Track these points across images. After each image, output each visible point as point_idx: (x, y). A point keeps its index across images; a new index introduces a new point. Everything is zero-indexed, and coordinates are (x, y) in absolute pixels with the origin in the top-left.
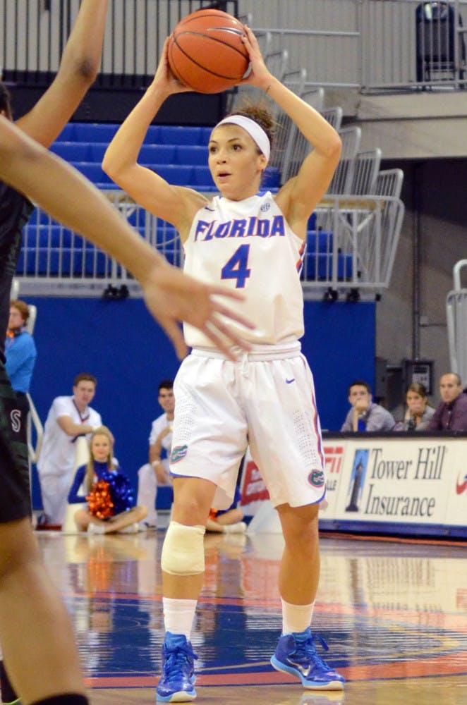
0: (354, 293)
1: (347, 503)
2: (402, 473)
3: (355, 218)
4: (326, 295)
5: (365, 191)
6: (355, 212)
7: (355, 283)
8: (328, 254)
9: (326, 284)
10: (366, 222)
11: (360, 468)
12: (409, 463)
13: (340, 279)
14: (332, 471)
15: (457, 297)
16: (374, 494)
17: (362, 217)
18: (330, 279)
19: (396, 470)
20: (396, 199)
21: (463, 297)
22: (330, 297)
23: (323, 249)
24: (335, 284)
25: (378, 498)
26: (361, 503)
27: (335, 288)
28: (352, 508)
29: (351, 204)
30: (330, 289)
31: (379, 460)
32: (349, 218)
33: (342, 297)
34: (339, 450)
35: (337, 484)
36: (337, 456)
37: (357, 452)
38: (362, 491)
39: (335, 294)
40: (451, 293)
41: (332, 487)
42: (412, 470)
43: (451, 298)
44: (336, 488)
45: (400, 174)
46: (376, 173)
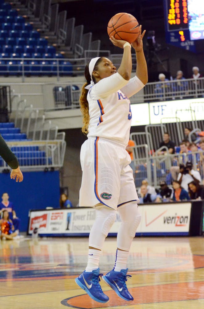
0: (53, 168)
3: (52, 147)
5: (53, 139)
6: (52, 145)
7: (53, 166)
8: (45, 158)
9: (45, 166)
10: (55, 148)
12: (85, 215)
13: (49, 164)
16: (75, 224)
17: (54, 147)
18: (46, 164)
19: (81, 218)
20: (63, 141)
22: (46, 170)
24: (48, 166)
25: (76, 226)
26: (70, 227)
28: (68, 229)
29: (51, 143)
30: (46, 168)
31: (75, 215)
32: (50, 147)
34: (62, 213)
35: (62, 223)
36: (61, 215)
42: (86, 218)
45: (64, 134)
46: (57, 134)
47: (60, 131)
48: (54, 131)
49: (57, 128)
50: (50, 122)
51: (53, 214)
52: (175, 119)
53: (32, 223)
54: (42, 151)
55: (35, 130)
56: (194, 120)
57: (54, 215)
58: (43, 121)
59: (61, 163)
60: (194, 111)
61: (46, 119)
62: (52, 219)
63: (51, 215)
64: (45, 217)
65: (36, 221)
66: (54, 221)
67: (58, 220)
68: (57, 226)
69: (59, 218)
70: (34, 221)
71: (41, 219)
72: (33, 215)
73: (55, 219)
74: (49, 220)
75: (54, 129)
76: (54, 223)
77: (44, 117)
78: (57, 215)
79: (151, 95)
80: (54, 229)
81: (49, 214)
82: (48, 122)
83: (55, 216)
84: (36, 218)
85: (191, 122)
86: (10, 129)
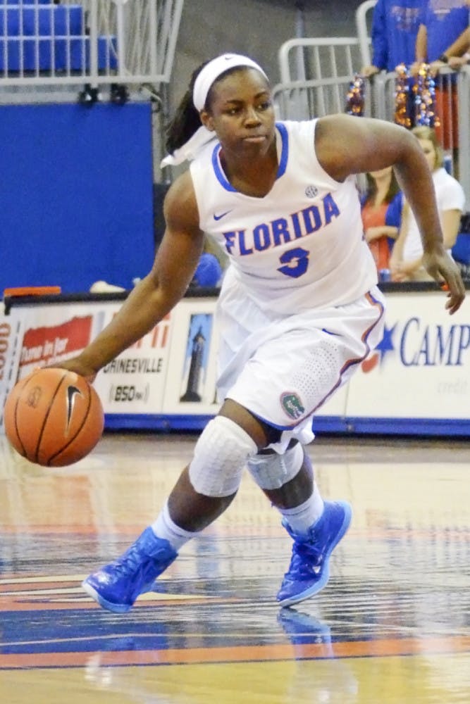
0: (119, 91)
1: (183, 389)
4: (83, 95)
7: (123, 77)
8: (84, 37)
9: (82, 80)
11: (200, 340)
13: (101, 72)
14: (154, 344)
15: (287, 93)
18: (88, 72)
21: (297, 92)
22: (89, 98)
23: (76, 30)
24: (94, 80)
26: (204, 389)
27: (94, 86)
28: (191, 396)
30: (87, 87)
33: (103, 97)
35: (163, 363)
37: (193, 317)
38: (205, 373)
39: (94, 93)
40: (277, 88)
41: (155, 367)
43: (277, 94)
44: (163, 368)
59: (162, 68)
64: (77, 333)
67: (145, 351)
68: (136, 380)
71: (61, 344)
76: (124, 367)
80: (123, 393)
81: (102, 315)
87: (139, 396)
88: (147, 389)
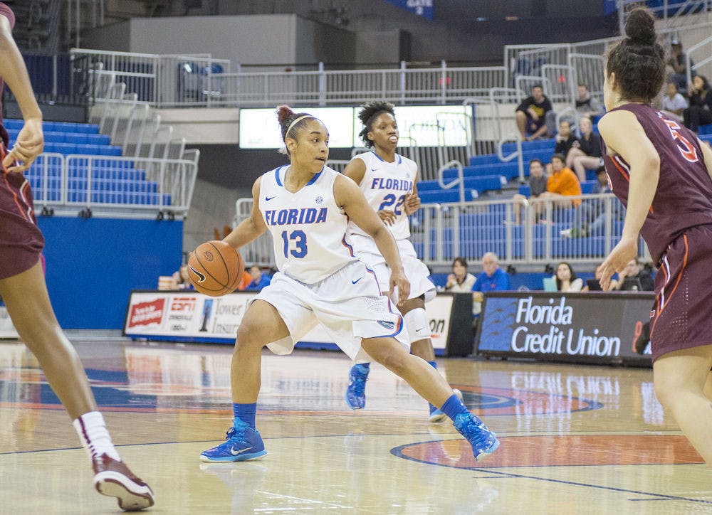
0: (171, 214)
1: (200, 327)
2: (236, 312)
12: (240, 307)
14: (189, 309)
16: (218, 322)
25: (220, 325)
26: (209, 327)
28: (204, 329)
31: (220, 304)
34: (194, 299)
35: (193, 317)
36: (192, 302)
37: (206, 301)
41: (190, 318)
44: (192, 319)
45: (198, 152)
46: (182, 151)
47: (188, 147)
48: (179, 146)
49: (184, 141)
50: (171, 128)
51: (175, 299)
52: (409, 140)
53: (133, 314)
54: (152, 182)
55: (140, 141)
56: (442, 145)
57: (178, 302)
58: (158, 126)
59: (186, 204)
60: (444, 129)
61: (162, 123)
62: (173, 309)
63: (172, 301)
64: (159, 305)
65: (142, 311)
66: (176, 313)
67: (186, 312)
68: (182, 323)
69: (187, 307)
70: (137, 311)
71: (152, 308)
72: (136, 299)
73: (179, 309)
74: (168, 311)
75: (178, 142)
76: (177, 317)
77: (159, 118)
78: (183, 302)
79: (350, 93)
80: (176, 328)
81: (169, 299)
82: (167, 129)
83: (180, 304)
84: (142, 305)
85: (436, 148)
86: (91, 136)
87: (183, 329)
88: (186, 326)
